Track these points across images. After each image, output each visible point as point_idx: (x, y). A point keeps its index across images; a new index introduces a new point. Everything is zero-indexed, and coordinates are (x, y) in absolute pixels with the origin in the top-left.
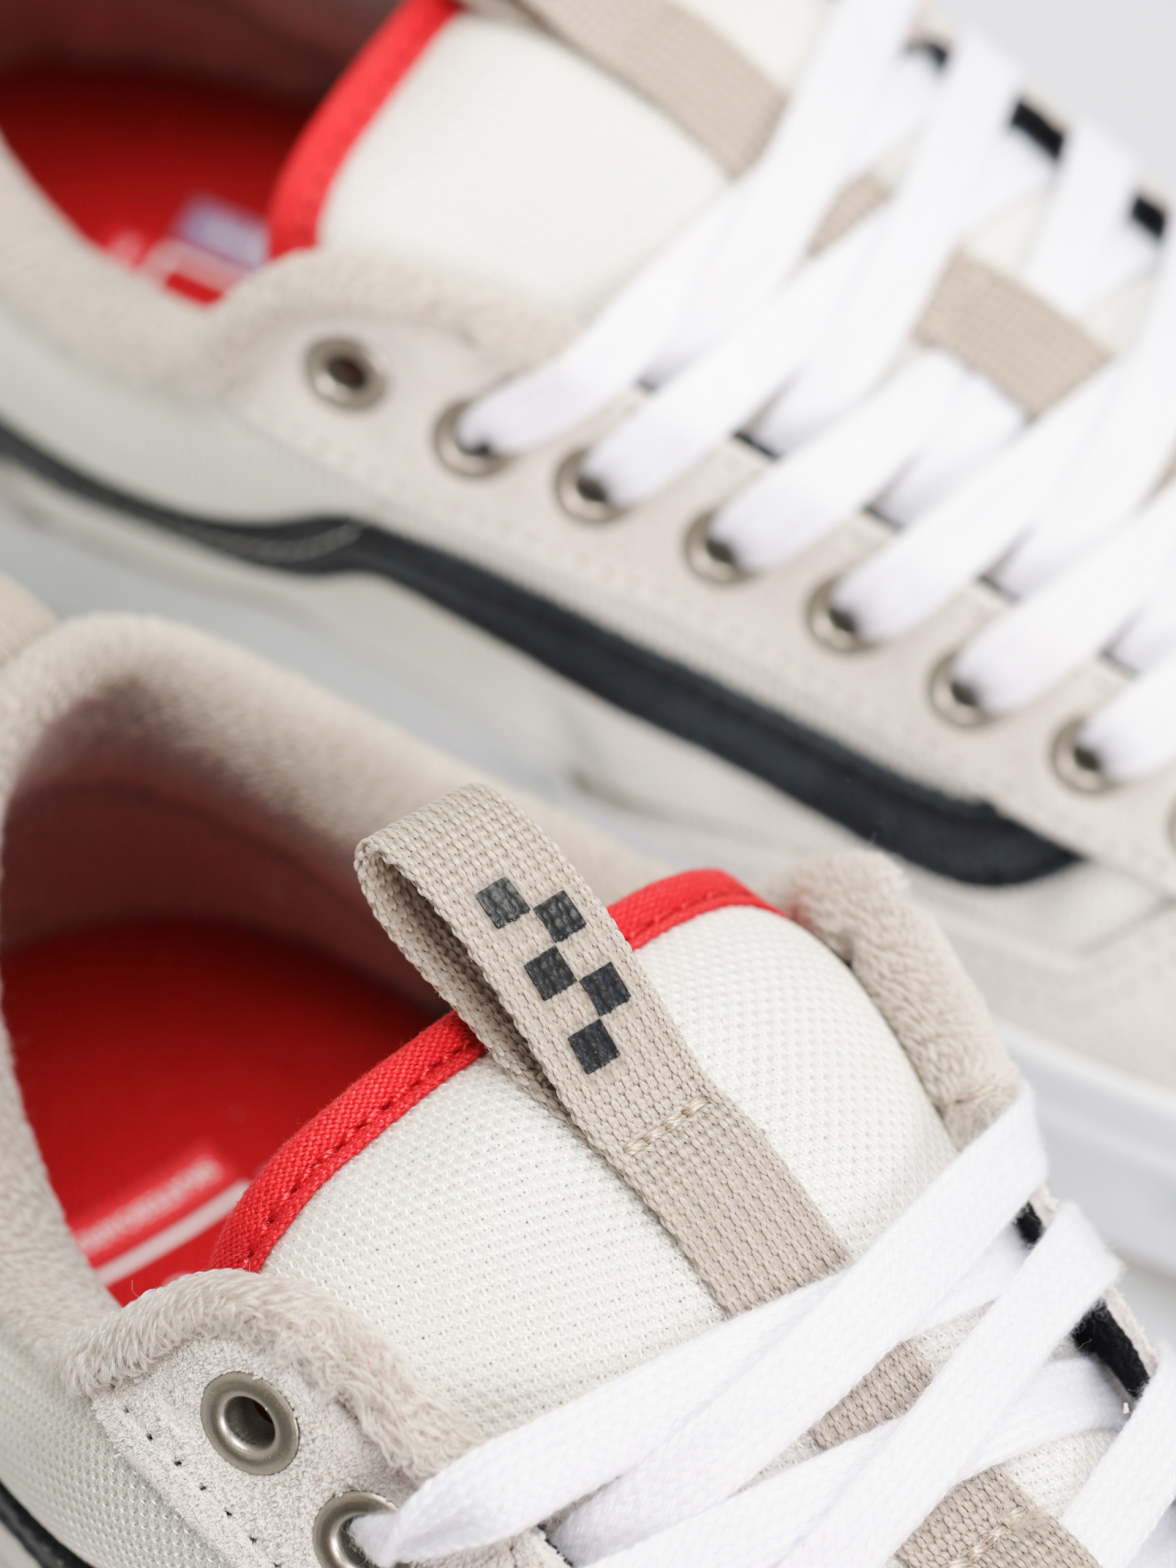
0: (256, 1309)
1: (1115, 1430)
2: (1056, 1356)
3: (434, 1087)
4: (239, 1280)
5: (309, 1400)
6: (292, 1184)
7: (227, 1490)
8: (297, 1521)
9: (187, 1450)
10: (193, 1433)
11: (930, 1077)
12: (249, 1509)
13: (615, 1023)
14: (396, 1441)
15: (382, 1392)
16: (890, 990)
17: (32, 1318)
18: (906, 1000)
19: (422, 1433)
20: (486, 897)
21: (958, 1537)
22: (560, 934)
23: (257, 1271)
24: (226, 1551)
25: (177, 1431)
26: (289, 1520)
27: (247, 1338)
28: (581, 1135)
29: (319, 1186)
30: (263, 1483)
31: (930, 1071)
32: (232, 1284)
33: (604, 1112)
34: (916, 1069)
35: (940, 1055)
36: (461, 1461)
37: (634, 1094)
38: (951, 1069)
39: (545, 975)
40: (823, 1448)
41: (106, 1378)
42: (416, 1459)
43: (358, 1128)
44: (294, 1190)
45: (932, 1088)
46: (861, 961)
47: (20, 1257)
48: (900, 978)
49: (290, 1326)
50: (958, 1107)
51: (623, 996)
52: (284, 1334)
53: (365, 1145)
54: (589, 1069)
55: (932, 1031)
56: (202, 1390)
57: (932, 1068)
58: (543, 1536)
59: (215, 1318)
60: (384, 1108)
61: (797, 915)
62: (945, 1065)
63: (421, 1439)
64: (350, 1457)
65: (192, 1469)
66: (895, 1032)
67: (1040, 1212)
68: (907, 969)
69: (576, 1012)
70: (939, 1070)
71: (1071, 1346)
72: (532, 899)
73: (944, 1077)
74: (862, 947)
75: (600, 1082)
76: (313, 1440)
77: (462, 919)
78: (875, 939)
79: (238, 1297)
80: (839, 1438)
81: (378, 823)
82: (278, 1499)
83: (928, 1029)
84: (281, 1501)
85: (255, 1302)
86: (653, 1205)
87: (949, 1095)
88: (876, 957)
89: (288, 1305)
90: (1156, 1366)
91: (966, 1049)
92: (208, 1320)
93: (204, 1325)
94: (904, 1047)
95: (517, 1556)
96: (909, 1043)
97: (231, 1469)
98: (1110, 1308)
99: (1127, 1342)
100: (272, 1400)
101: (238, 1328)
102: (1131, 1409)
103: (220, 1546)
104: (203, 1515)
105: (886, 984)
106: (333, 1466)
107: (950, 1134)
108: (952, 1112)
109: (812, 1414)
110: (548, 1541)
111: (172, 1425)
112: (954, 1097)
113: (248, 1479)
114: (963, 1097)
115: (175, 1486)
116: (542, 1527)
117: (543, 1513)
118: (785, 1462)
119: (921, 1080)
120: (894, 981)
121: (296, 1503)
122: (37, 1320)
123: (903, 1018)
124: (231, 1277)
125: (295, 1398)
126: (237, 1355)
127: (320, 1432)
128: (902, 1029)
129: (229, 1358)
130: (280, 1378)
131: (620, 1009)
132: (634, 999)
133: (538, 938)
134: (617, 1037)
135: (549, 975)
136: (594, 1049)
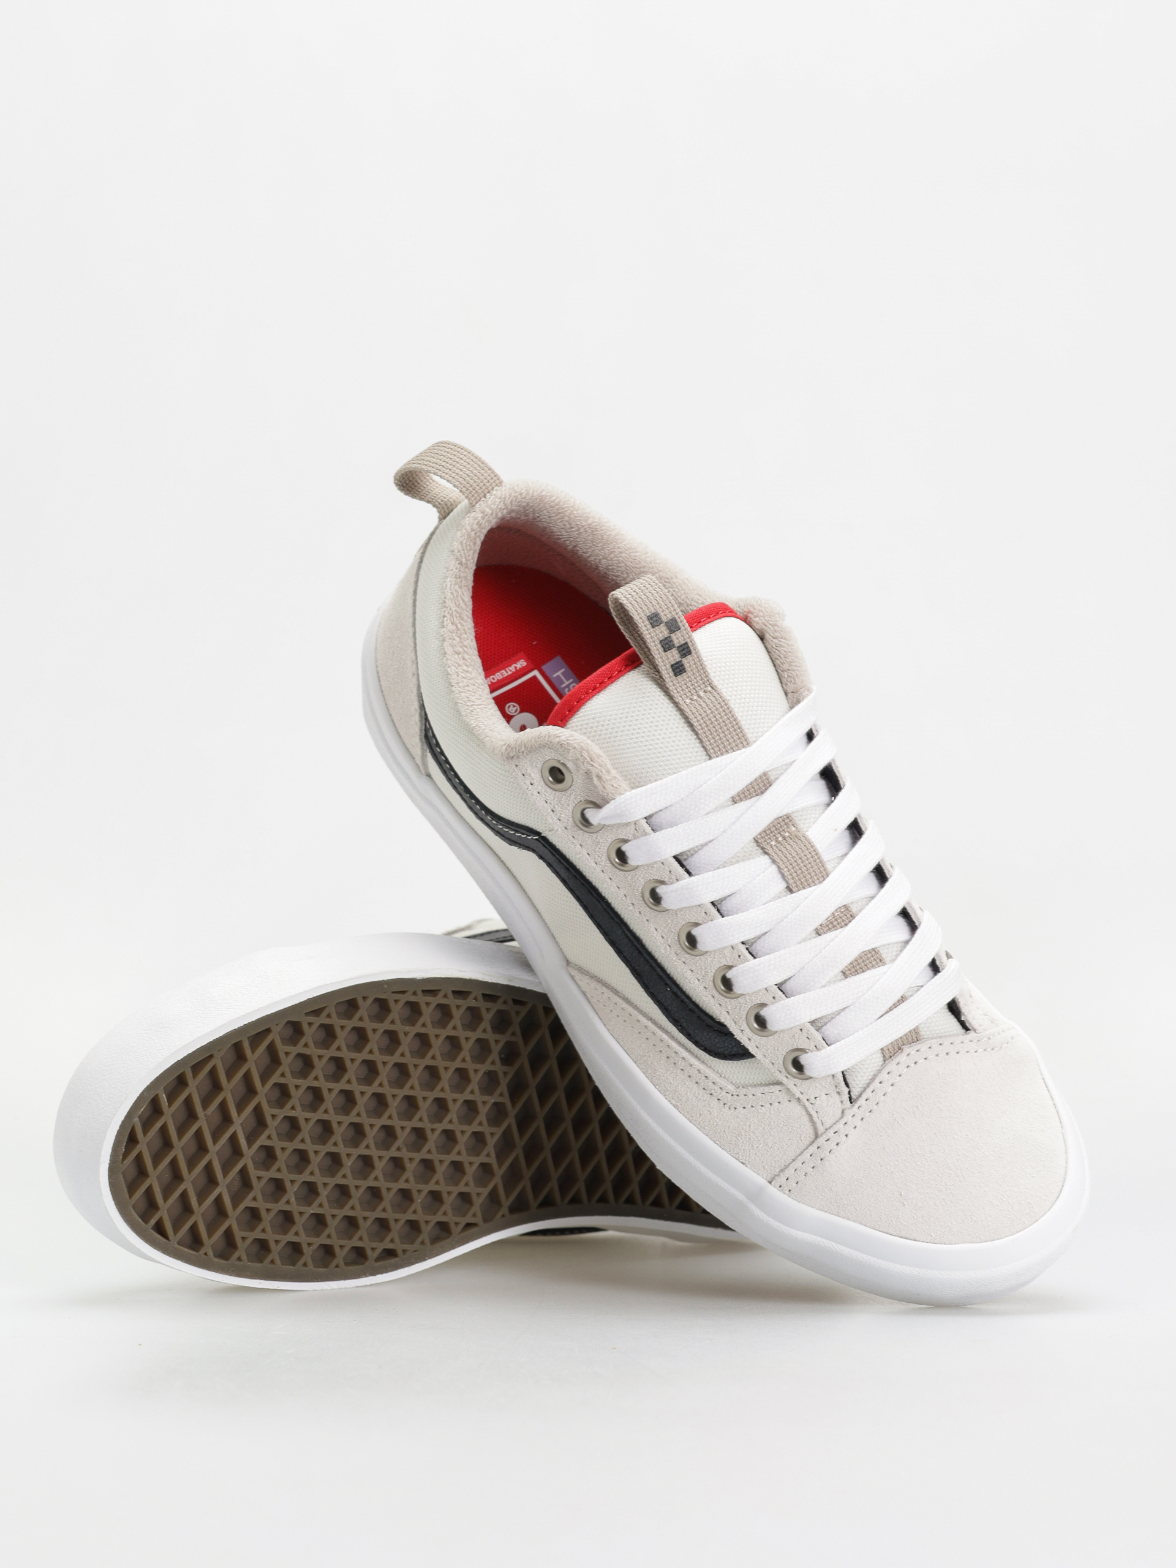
0: (565, 741)
1: (828, 805)
2: (812, 780)
3: (625, 673)
4: (560, 731)
5: (578, 772)
7: (547, 796)
8: (568, 807)
9: (535, 781)
10: (538, 776)
12: (553, 801)
13: (687, 662)
14: (604, 787)
15: (601, 772)
16: (775, 652)
17: (484, 729)
18: (779, 656)
19: (612, 786)
20: (650, 618)
22: (672, 631)
23: (563, 727)
25: (533, 775)
26: (566, 807)
27: (560, 750)
28: (671, 698)
29: (586, 702)
30: (558, 795)
31: (784, 681)
32: (558, 732)
33: (679, 689)
34: (780, 679)
35: (788, 676)
37: (689, 684)
38: (791, 681)
40: (736, 803)
41: (511, 755)
42: (610, 794)
44: (578, 702)
46: (766, 640)
47: (479, 707)
48: (778, 648)
49: (575, 749)
50: (792, 694)
51: (690, 653)
52: (574, 751)
53: (602, 690)
54: (676, 675)
55: (787, 668)
56: (542, 763)
57: (785, 680)
58: (645, 820)
59: (551, 742)
60: (609, 678)
61: (746, 620)
63: (612, 788)
64: (588, 790)
65: (536, 787)
66: (775, 666)
67: (814, 732)
68: (781, 646)
69: (674, 657)
71: (819, 776)
72: (664, 619)
73: (789, 684)
74: (767, 636)
75: (679, 680)
76: (577, 783)
77: (643, 624)
78: (772, 634)
79: (559, 737)
80: (741, 800)
81: (617, 586)
82: (563, 800)
83: (785, 667)
85: (565, 739)
86: (705, 745)
88: (772, 641)
89: (575, 741)
90: (844, 785)
91: (797, 675)
92: (548, 743)
94: (777, 671)
95: (637, 826)
96: (779, 671)
97: (547, 789)
98: (833, 765)
99: (836, 776)
100: (565, 769)
101: (558, 746)
102: (835, 799)
104: (537, 801)
105: (774, 650)
106: (582, 792)
107: (788, 703)
108: (790, 695)
109: (733, 792)
110: (647, 822)
111: (531, 772)
112: (791, 691)
113: (553, 793)
115: (529, 791)
116: (645, 818)
117: (646, 815)
118: (722, 807)
119: (781, 683)
120: (776, 649)
121: (568, 801)
122: (486, 731)
123: (778, 662)
124: (557, 730)
125: (572, 769)
126: (555, 754)
127: (579, 781)
128: (777, 665)
129: (553, 755)
130: (569, 763)
131: (688, 657)
132: (693, 653)
133: (665, 632)
134: (687, 666)
135: (667, 645)
136: (678, 669)
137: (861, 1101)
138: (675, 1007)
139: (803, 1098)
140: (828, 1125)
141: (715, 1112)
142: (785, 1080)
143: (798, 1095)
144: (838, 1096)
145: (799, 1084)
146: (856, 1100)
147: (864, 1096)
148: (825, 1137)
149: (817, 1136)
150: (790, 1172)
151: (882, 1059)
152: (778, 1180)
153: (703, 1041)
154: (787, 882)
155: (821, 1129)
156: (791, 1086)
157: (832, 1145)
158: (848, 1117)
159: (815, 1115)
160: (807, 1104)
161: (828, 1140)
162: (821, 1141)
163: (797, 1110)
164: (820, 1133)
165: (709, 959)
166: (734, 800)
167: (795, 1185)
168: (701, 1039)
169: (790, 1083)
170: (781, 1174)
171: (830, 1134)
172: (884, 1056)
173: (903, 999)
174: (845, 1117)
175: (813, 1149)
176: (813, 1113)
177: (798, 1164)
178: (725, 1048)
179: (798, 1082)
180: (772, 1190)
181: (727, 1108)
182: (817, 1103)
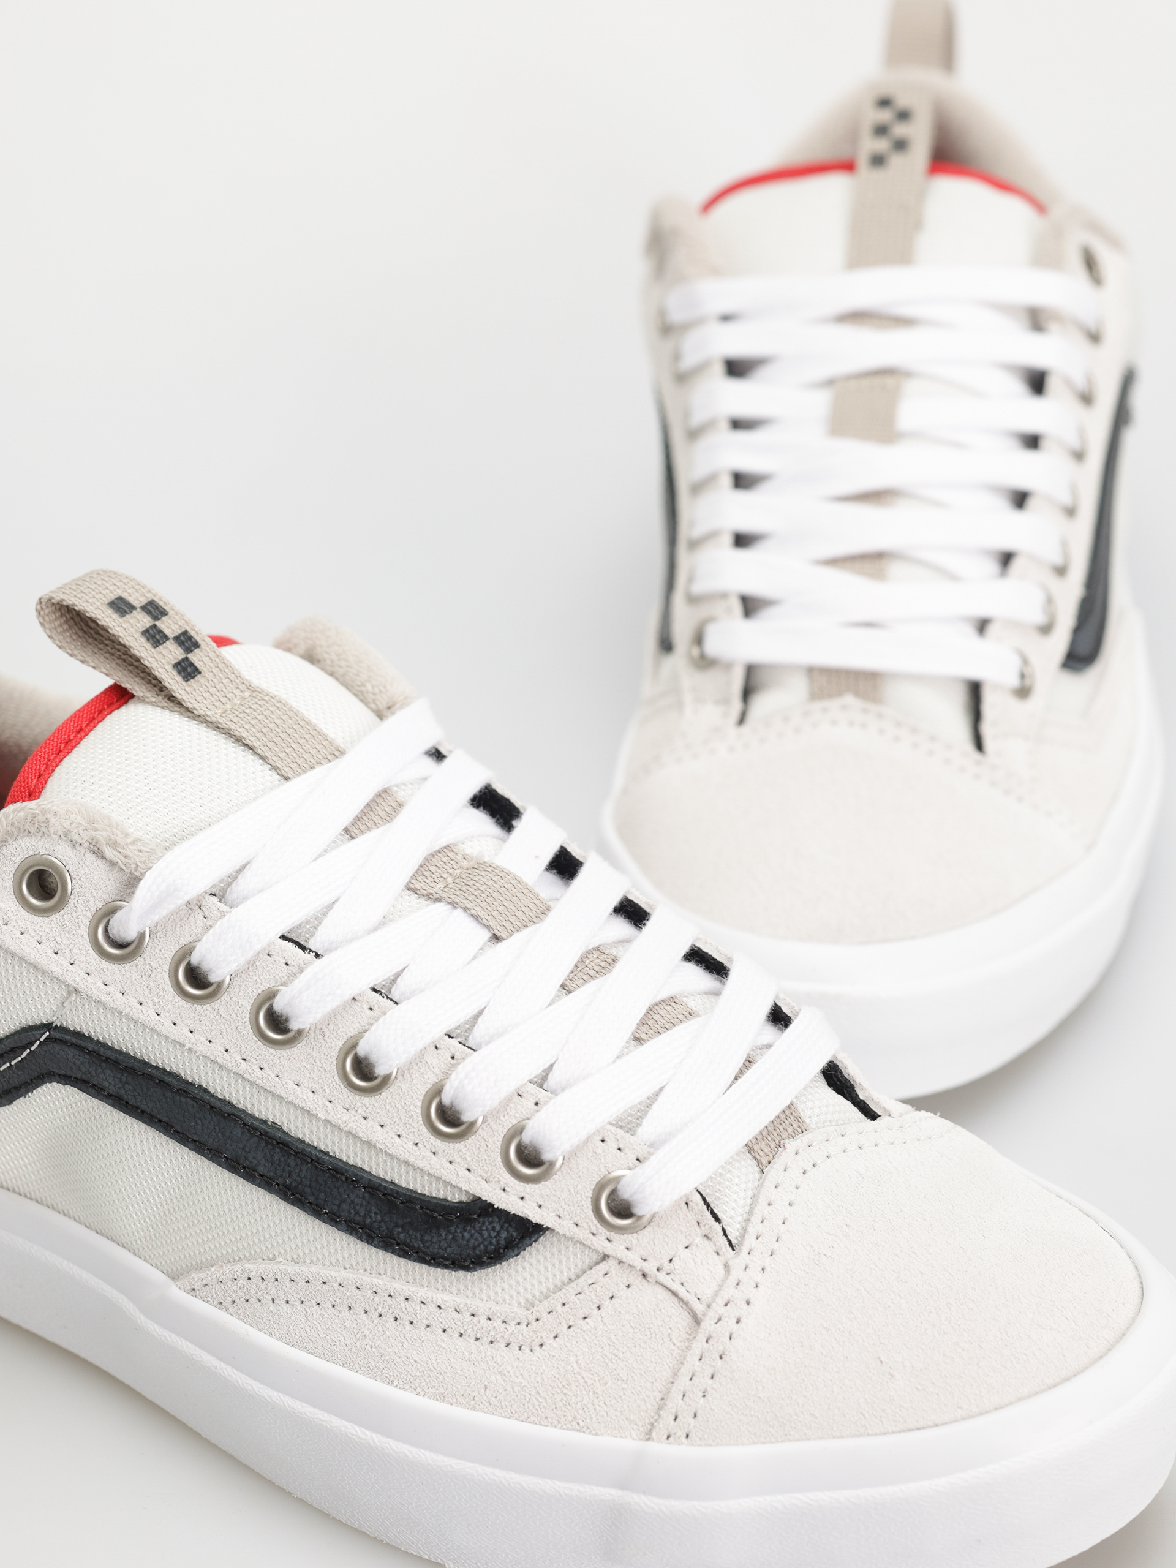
5: (73, 856)
6: (37, 774)
7: (36, 929)
8: (79, 931)
9: (10, 913)
10: (11, 904)
11: (370, 700)
12: (51, 934)
13: (195, 657)
14: (127, 857)
15: (114, 833)
21: (439, 876)
23: (31, 800)
24: (43, 962)
25: (3, 905)
26: (74, 932)
27: (33, 831)
28: (191, 714)
29: (53, 771)
30: (55, 918)
33: (199, 699)
35: (373, 687)
36: (163, 859)
37: (213, 690)
39: (153, 637)
40: (353, 837)
42: (139, 864)
43: (67, 743)
44: (39, 777)
45: (373, 706)
49: (55, 814)
52: (53, 820)
54: (187, 680)
56: (12, 876)
58: (216, 899)
62: (377, 690)
64: (102, 881)
65: (14, 923)
67: (443, 752)
69: (173, 654)
70: (374, 694)
72: (137, 603)
75: (194, 685)
76: (80, 879)
77: (102, 617)
78: (324, 643)
80: (360, 832)
82: (66, 922)
84: (68, 923)
87: (382, 705)
91: (386, 680)
92: (9, 828)
93: (8, 833)
94: (350, 690)
95: (204, 909)
97: (36, 918)
98: (493, 786)
99: (508, 800)
100: (52, 865)
101: (27, 827)
103: (39, 960)
104: (26, 946)
106: (93, 891)
108: (386, 714)
109: (346, 818)
110: (219, 900)
112: (385, 706)
113: (46, 920)
114: (390, 704)
115: (7, 935)
116: (210, 890)
117: (209, 885)
118: (336, 844)
121: (77, 921)
125: (66, 858)
126: (28, 845)
127: (83, 872)
129: (24, 848)
130: (55, 848)
131: (197, 651)
132: (202, 646)
133: (145, 620)
134: (198, 664)
135: (155, 636)
136: (187, 670)
137: (750, 1242)
138: (376, 1213)
139: (650, 1268)
140: (707, 1292)
141: (509, 1368)
142: (609, 1248)
143: (639, 1264)
144: (706, 1242)
145: (635, 1242)
146: (740, 1244)
147: (752, 1231)
148: (712, 1315)
149: (697, 1321)
150: (675, 1402)
151: (757, 1169)
152: (661, 1425)
153: (445, 1250)
154: (488, 927)
155: (699, 1307)
156: (622, 1253)
157: (729, 1324)
158: (737, 1273)
159: (682, 1292)
160: (662, 1277)
161: (719, 1320)
162: (708, 1324)
163: (648, 1296)
164: (700, 1315)
165: (403, 1086)
166: (349, 833)
167: (692, 1421)
168: (440, 1248)
169: (617, 1246)
170: (661, 1412)
171: (718, 1308)
172: (759, 1163)
173: (749, 1062)
174: (733, 1272)
175: (699, 1345)
176: (676, 1287)
177: (683, 1382)
178: (486, 1243)
179: (631, 1239)
180: (658, 1447)
181: (528, 1351)
182: (677, 1267)
